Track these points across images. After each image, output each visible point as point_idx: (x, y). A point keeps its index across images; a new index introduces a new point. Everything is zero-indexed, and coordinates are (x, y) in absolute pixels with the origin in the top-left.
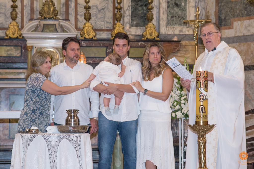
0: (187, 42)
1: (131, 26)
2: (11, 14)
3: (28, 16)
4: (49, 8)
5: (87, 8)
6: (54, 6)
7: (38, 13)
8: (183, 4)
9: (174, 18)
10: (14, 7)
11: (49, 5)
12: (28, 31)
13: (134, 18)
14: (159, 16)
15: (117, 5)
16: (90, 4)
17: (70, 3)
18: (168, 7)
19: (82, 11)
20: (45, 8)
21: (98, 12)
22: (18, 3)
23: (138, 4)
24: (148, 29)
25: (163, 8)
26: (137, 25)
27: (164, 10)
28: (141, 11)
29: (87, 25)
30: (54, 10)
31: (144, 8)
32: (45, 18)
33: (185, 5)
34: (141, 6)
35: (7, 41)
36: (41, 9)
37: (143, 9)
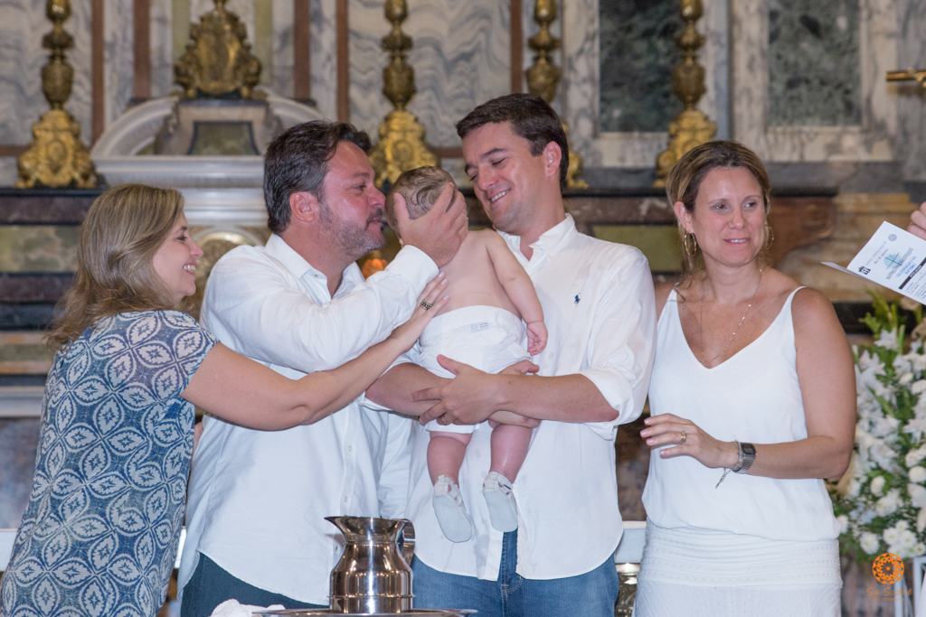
0: (864, 198)
1: (602, 126)
2: (45, 74)
3: (121, 93)
4: (220, 50)
5: (398, 46)
6: (242, 37)
7: (169, 75)
8: (842, 23)
9: (803, 89)
10: (58, 45)
11: (218, 34)
12: (125, 148)
13: (612, 94)
14: (731, 81)
15: (528, 29)
16: (410, 28)
17: (313, 29)
18: (773, 37)
19: (369, 62)
20: (203, 50)
21: (440, 67)
22: (77, 27)
23: (629, 29)
24: (683, 138)
25: (750, 43)
26: (626, 126)
27: (756, 51)
28: (646, 56)
29: (395, 124)
30: (245, 57)
31: (661, 45)
32: (203, 96)
33: (853, 27)
34: (647, 34)
35: (24, 202)
36: (183, 51)
37: (652, 49)
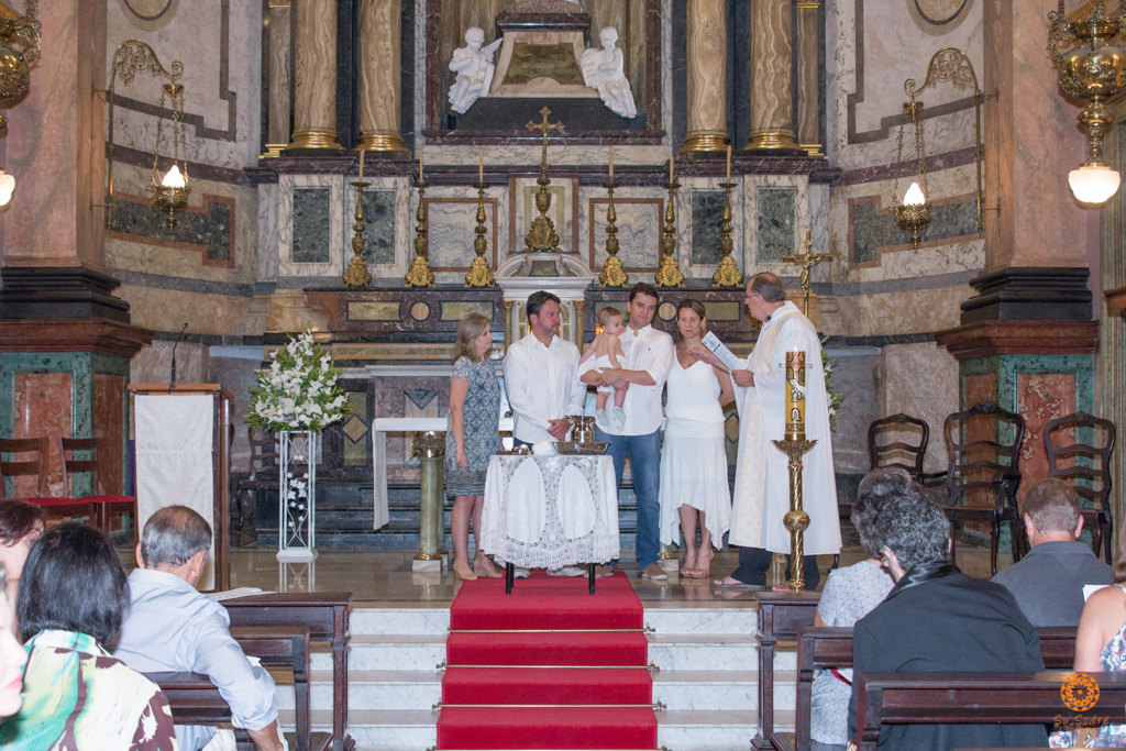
0: (795, 291)
1: (693, 262)
2: (476, 243)
3: (504, 246)
4: (543, 232)
5: (612, 231)
6: (552, 227)
7: (523, 239)
8: (788, 222)
9: (772, 248)
10: (480, 231)
11: (542, 226)
12: (506, 274)
13: (697, 249)
14: (744, 245)
15: (666, 224)
16: (617, 223)
17: (580, 220)
18: (760, 227)
19: (601, 235)
20: (536, 232)
21: (631, 236)
22: (488, 224)
23: (704, 223)
24: (724, 267)
25: (751, 230)
26: (703, 262)
27: (753, 233)
28: (711, 234)
29: (611, 262)
30: (553, 235)
31: (717, 229)
32: (536, 250)
33: (792, 223)
34: (711, 225)
35: (468, 293)
36: (528, 233)
37: (713, 231)
